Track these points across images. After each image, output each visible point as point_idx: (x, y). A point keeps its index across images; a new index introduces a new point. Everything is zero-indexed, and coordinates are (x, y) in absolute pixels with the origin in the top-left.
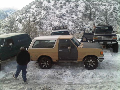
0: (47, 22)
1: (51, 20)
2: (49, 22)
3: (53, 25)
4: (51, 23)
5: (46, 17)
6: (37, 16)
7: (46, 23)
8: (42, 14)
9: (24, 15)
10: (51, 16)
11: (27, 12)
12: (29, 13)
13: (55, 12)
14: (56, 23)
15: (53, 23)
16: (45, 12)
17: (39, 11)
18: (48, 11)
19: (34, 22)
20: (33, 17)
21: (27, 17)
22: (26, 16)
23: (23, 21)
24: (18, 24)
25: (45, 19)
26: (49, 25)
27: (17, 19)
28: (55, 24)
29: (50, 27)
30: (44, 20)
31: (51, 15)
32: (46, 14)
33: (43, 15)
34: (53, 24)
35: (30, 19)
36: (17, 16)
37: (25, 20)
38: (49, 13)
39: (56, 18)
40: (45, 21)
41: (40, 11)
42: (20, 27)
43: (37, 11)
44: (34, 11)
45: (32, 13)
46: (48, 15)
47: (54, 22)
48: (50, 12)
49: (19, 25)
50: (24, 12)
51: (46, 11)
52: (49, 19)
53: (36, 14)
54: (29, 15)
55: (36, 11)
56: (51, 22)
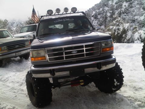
0: (129, 16)
1: (134, 13)
2: (131, 17)
3: (136, 21)
4: (134, 18)
5: (128, 10)
6: (117, 9)
7: (127, 18)
8: (123, 6)
9: (101, 9)
10: (135, 9)
11: (105, 5)
12: (107, 7)
13: (141, 3)
14: (141, 17)
15: (136, 17)
16: (127, 4)
17: (120, 3)
18: (131, 2)
19: (111, 17)
20: (111, 12)
21: (104, 12)
22: (103, 10)
23: (99, 17)
24: (93, 20)
25: (126, 12)
26: (130, 20)
27: (92, 15)
28: (139, 19)
29: (131, 23)
30: (125, 14)
31: (135, 7)
32: (129, 6)
33: (125, 7)
34: (136, 19)
35: (106, 14)
36: (93, 12)
37: (101, 15)
38: (133, 5)
39: (142, 10)
40: (125, 16)
41: (122, 3)
42: (95, 24)
43: (117, 3)
44: (114, 4)
45: (110, 6)
46: (132, 7)
47: (139, 17)
48: (134, 3)
49: (94, 22)
50: (102, 5)
51: (129, 3)
52: (132, 12)
53: (115, 7)
54: (106, 8)
55: (115, 4)
56: (135, 16)
